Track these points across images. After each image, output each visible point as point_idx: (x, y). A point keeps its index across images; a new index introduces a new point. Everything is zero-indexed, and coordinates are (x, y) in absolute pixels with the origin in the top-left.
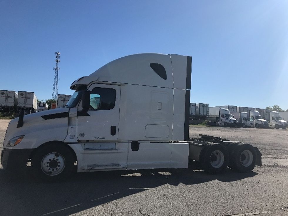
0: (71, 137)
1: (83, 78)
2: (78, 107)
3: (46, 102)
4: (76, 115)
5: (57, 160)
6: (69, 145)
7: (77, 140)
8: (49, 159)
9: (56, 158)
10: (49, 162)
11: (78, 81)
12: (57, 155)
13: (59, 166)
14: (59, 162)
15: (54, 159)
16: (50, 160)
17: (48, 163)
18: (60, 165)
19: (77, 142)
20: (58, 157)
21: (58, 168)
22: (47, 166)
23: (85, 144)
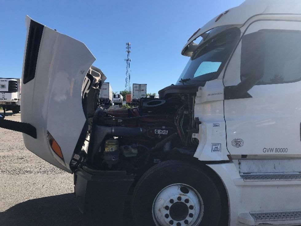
0: (214, 147)
1: (227, 12)
2: (224, 77)
3: (120, 94)
4: (222, 97)
5: (187, 201)
6: (211, 166)
7: (228, 155)
8: (169, 200)
9: (184, 198)
10: (170, 205)
11: (216, 21)
12: (185, 190)
13: (191, 215)
14: (192, 207)
15: (179, 198)
16: (172, 201)
17: (167, 208)
18: (194, 214)
19: (227, 159)
20: (188, 194)
21: (188, 218)
22: (167, 216)
23: (240, 163)
